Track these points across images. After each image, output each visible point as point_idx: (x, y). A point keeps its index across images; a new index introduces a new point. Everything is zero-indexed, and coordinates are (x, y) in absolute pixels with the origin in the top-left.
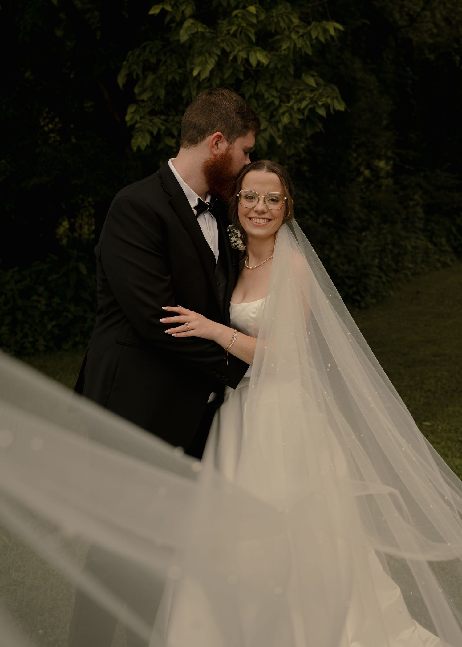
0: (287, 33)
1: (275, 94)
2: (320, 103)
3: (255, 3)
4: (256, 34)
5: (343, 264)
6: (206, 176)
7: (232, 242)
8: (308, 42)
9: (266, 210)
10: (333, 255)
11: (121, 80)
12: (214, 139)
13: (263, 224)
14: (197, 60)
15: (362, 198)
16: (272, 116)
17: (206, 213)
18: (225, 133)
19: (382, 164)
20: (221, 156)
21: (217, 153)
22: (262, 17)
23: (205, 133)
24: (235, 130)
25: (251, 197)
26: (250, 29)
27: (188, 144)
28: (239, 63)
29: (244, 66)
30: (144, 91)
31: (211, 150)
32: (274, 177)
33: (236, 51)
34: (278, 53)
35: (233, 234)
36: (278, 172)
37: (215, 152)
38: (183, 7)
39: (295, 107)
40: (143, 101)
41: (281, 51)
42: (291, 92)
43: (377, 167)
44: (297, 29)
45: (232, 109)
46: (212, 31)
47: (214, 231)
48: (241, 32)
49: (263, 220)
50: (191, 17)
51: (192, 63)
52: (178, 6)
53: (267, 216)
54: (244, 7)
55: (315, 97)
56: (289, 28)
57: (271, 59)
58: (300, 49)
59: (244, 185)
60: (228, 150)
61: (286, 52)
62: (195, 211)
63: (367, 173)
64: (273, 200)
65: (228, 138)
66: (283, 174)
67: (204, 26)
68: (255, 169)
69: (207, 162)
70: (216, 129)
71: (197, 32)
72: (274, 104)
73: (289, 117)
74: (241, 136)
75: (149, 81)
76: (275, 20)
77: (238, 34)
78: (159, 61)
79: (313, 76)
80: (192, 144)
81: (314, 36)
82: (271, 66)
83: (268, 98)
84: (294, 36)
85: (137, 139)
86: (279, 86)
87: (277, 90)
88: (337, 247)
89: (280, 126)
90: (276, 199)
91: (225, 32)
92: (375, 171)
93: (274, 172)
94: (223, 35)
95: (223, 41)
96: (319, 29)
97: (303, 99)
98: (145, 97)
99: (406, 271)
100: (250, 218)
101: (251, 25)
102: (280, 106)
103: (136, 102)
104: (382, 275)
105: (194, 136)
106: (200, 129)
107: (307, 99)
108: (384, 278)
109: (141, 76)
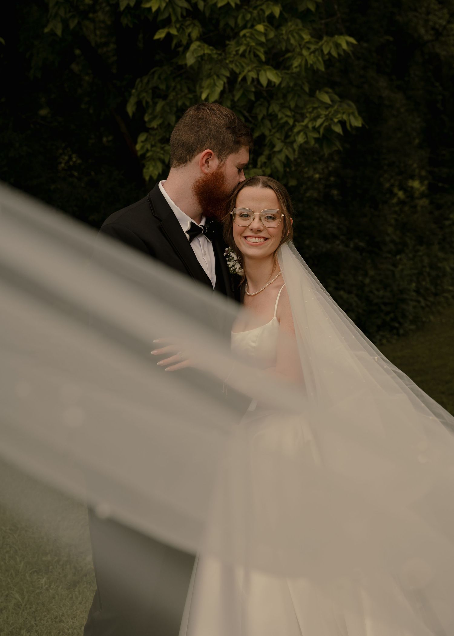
0: (298, 50)
1: (289, 113)
2: (336, 120)
3: (264, 22)
4: (266, 53)
5: (378, 290)
6: (198, 197)
7: (230, 266)
8: (320, 58)
9: (262, 228)
10: (367, 281)
11: (130, 109)
12: (204, 156)
13: (259, 243)
14: (206, 83)
15: (396, 220)
16: (287, 136)
17: (200, 237)
18: (215, 150)
19: (416, 184)
20: (212, 174)
21: (208, 172)
22: (272, 35)
23: (194, 151)
24: (226, 146)
25: (246, 215)
26: (259, 48)
27: (178, 164)
28: (249, 83)
29: (255, 87)
30: (154, 118)
31: (201, 168)
32: (270, 193)
33: (246, 71)
34: (289, 72)
35: (230, 257)
36: (275, 187)
37: (206, 171)
38: (190, 30)
39: (310, 126)
40: (153, 129)
41: (292, 69)
42: (305, 111)
43: (412, 188)
44: (308, 45)
45: (221, 124)
46: (219, 52)
47: (210, 256)
48: (250, 52)
49: (259, 240)
50: (198, 39)
51: (201, 87)
52: (183, 29)
53: (263, 234)
54: (253, 26)
55: (330, 115)
56: (300, 45)
57: (282, 78)
58: (312, 65)
59: (238, 202)
60: (219, 167)
61: (298, 70)
62: (188, 236)
63: (401, 194)
64: (270, 218)
65: (219, 155)
66: (280, 190)
67: (211, 47)
68: (250, 185)
69: (198, 182)
70: (205, 146)
71: (204, 54)
72: (289, 124)
73: (304, 136)
74: (232, 153)
75: (158, 108)
76: (285, 37)
77: (247, 55)
78: (168, 87)
79: (327, 93)
80: (182, 163)
81: (326, 52)
82: (283, 85)
83: (282, 118)
84: (305, 52)
85: (148, 169)
86: (293, 104)
87: (291, 110)
88: (372, 273)
89: (295, 146)
90: (273, 216)
91: (234, 53)
92: (410, 192)
93: (270, 188)
94: (232, 56)
95: (231, 62)
96: (331, 44)
97: (318, 117)
98: (155, 124)
99: (445, 295)
100: (246, 238)
101: (261, 44)
102: (294, 126)
103: (147, 130)
104: (421, 299)
105: (182, 155)
106: (188, 147)
107: (322, 116)
108: (423, 303)
109: (151, 103)
